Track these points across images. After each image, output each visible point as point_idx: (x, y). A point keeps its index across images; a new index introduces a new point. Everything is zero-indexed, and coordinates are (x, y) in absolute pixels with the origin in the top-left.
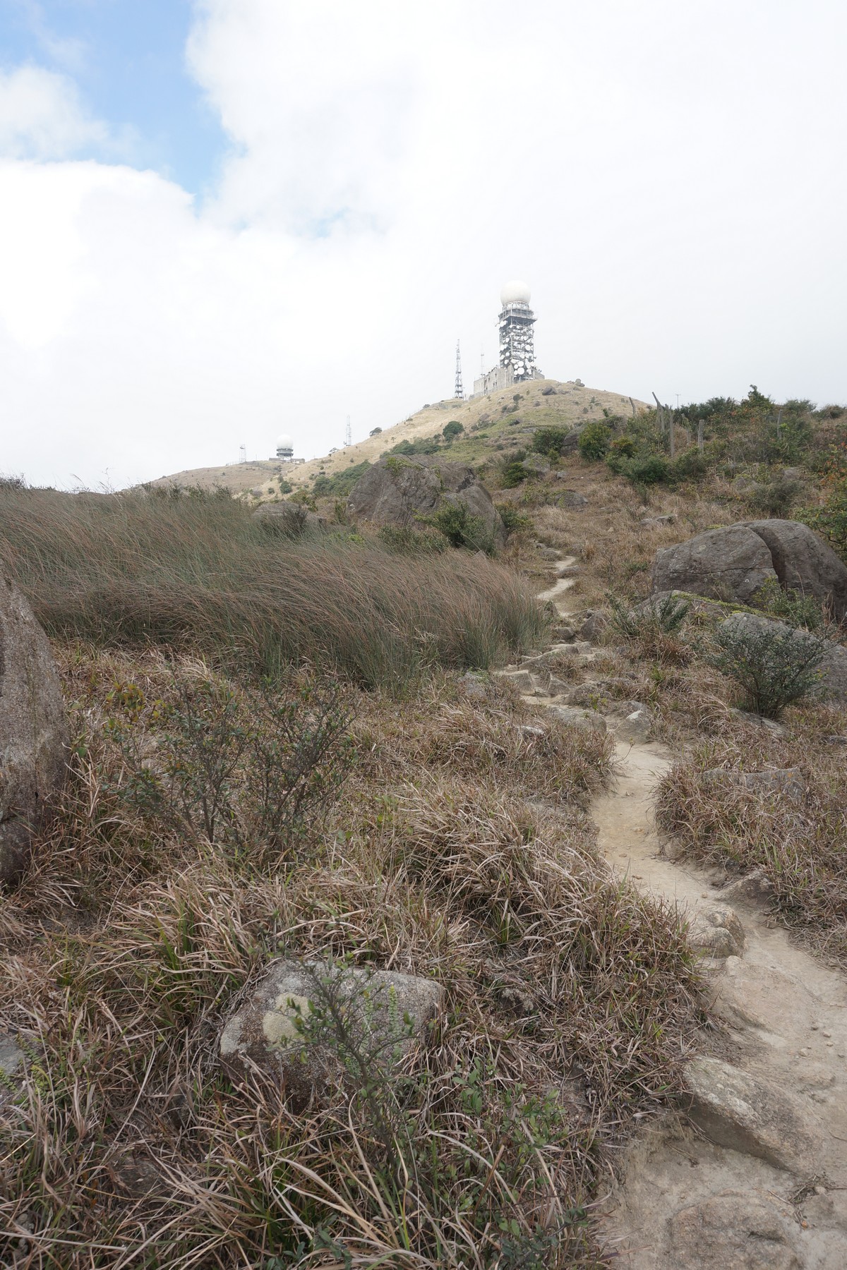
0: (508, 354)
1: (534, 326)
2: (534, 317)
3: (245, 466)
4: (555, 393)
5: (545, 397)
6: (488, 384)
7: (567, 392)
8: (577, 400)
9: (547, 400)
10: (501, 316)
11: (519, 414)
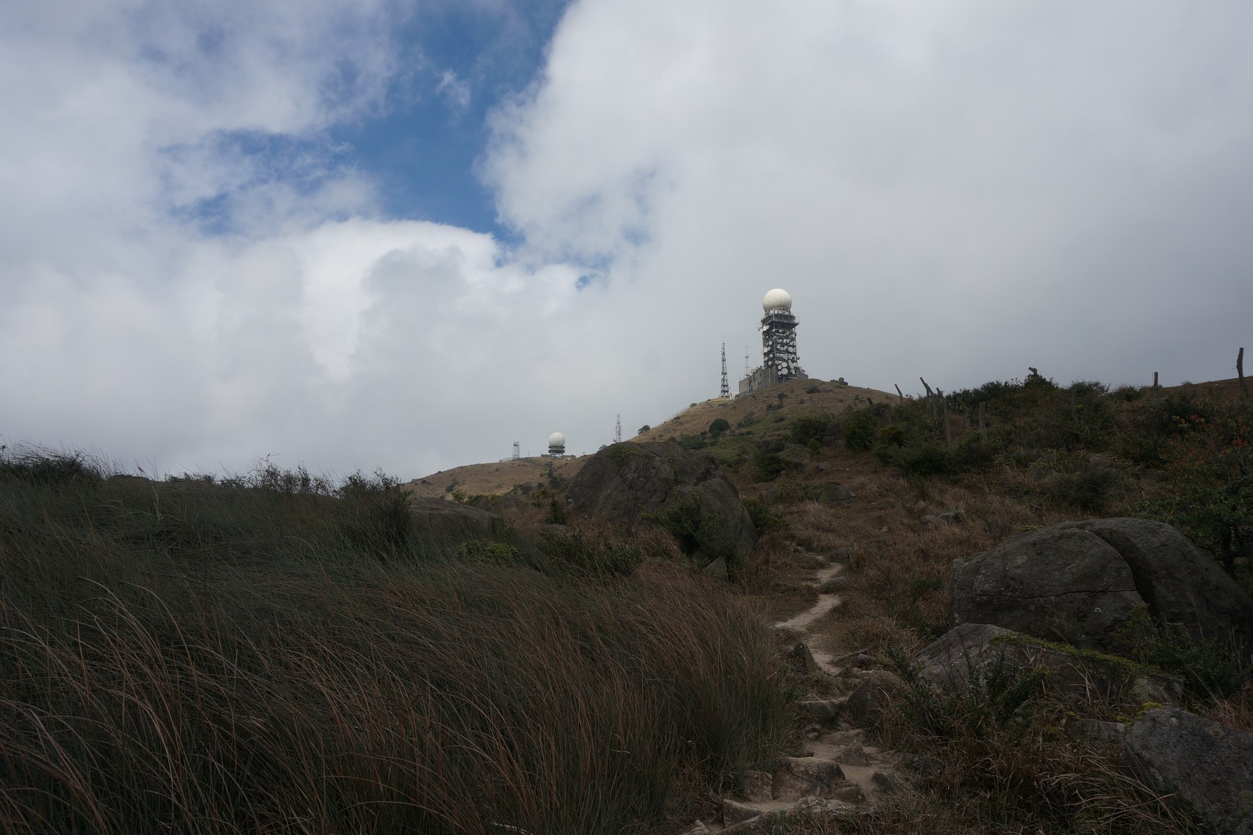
0: (771, 356)
1: (797, 329)
2: (796, 321)
3: (517, 462)
4: (819, 392)
5: (809, 395)
6: (752, 384)
7: (830, 391)
8: (841, 397)
9: (811, 398)
10: (764, 322)
11: (784, 411)
